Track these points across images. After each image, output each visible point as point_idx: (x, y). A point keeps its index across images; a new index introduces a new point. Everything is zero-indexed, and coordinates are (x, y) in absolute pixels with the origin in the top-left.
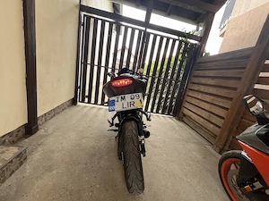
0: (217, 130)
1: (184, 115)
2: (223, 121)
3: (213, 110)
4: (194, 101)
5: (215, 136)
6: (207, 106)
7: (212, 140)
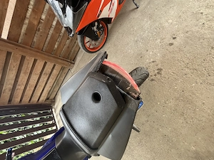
0: (58, 67)
1: (48, 99)
2: (48, 63)
3: (39, 72)
4: (29, 92)
5: (63, 69)
6: (34, 78)
7: (66, 71)
